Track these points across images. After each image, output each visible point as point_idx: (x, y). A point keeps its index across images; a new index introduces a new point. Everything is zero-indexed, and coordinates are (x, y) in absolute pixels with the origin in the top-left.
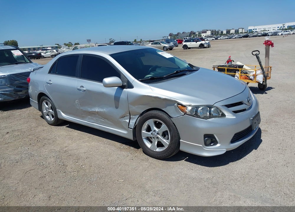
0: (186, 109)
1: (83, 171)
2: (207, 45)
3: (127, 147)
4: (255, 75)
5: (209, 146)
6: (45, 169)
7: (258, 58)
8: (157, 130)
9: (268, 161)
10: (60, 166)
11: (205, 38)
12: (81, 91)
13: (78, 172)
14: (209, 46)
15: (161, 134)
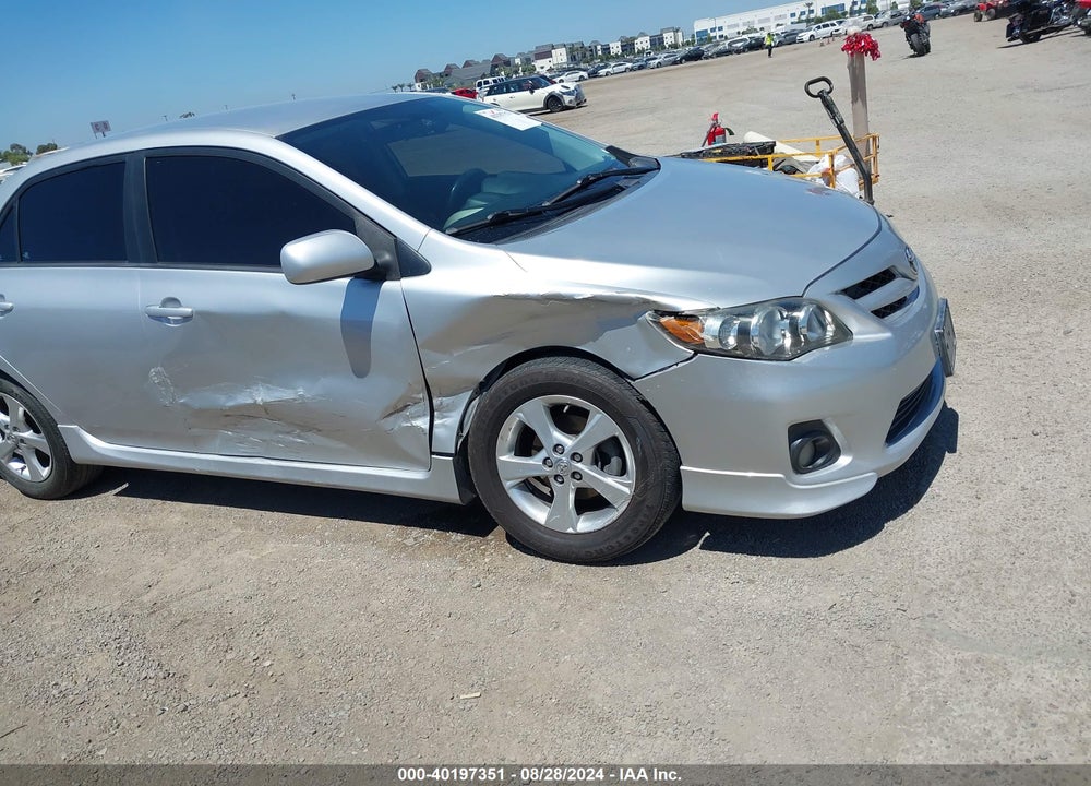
0: (702, 330)
1: (274, 687)
2: (572, 98)
3: (430, 536)
4: (831, 172)
5: (810, 471)
6: (82, 714)
7: (829, 106)
8: (568, 441)
9: (1023, 489)
10: (152, 682)
11: (554, 77)
12: (169, 321)
13: (249, 693)
14: (580, 103)
15: (588, 454)
